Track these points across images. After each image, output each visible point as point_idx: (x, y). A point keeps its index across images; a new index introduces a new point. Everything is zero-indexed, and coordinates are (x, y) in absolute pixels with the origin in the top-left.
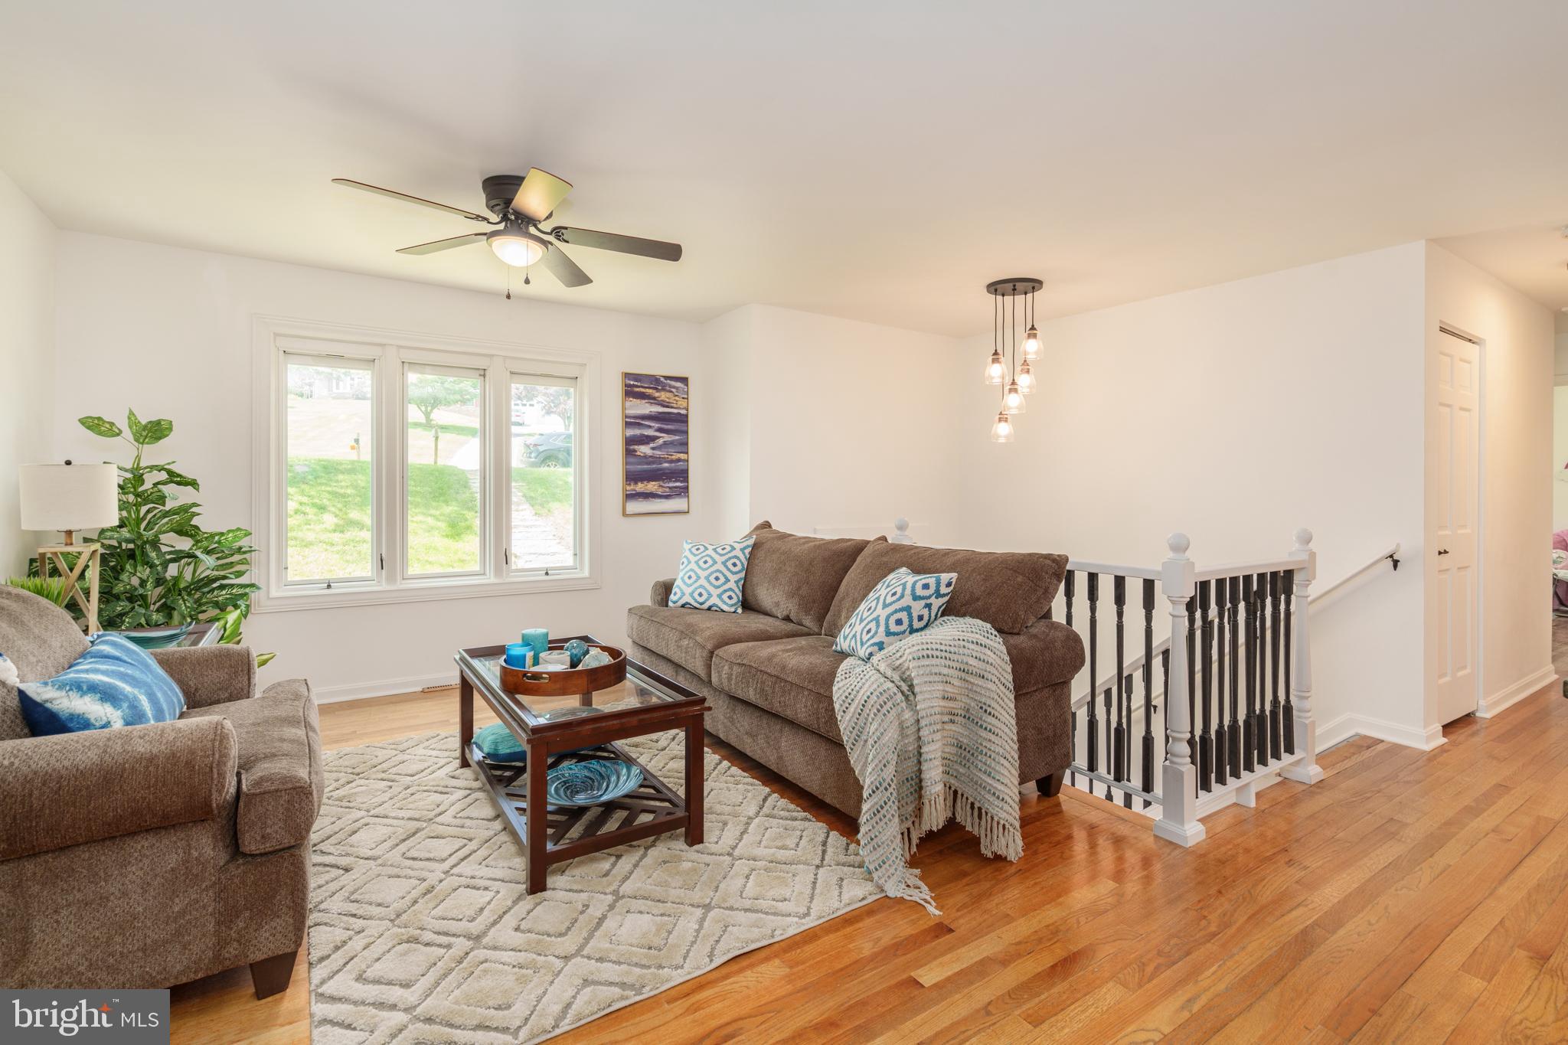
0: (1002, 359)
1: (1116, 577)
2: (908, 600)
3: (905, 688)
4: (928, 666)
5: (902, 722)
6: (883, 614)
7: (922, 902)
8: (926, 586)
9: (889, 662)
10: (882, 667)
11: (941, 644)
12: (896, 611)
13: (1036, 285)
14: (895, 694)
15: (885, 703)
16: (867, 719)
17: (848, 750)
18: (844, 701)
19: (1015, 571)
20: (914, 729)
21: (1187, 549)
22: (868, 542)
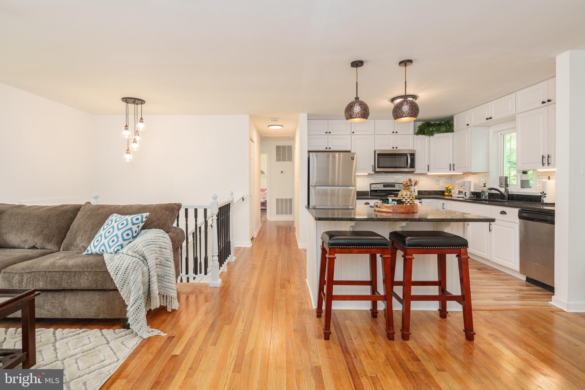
0: (129, 128)
1: (195, 209)
2: (130, 226)
3: (142, 258)
4: (150, 248)
5: (143, 271)
6: (119, 233)
7: (158, 334)
8: (137, 219)
9: (132, 250)
10: (130, 253)
11: (151, 239)
12: (126, 231)
13: (143, 102)
14: (139, 261)
15: (136, 266)
16: (128, 274)
17: (120, 291)
18: (115, 270)
19: (166, 210)
20: (147, 273)
21: (217, 198)
22: (82, 205)
